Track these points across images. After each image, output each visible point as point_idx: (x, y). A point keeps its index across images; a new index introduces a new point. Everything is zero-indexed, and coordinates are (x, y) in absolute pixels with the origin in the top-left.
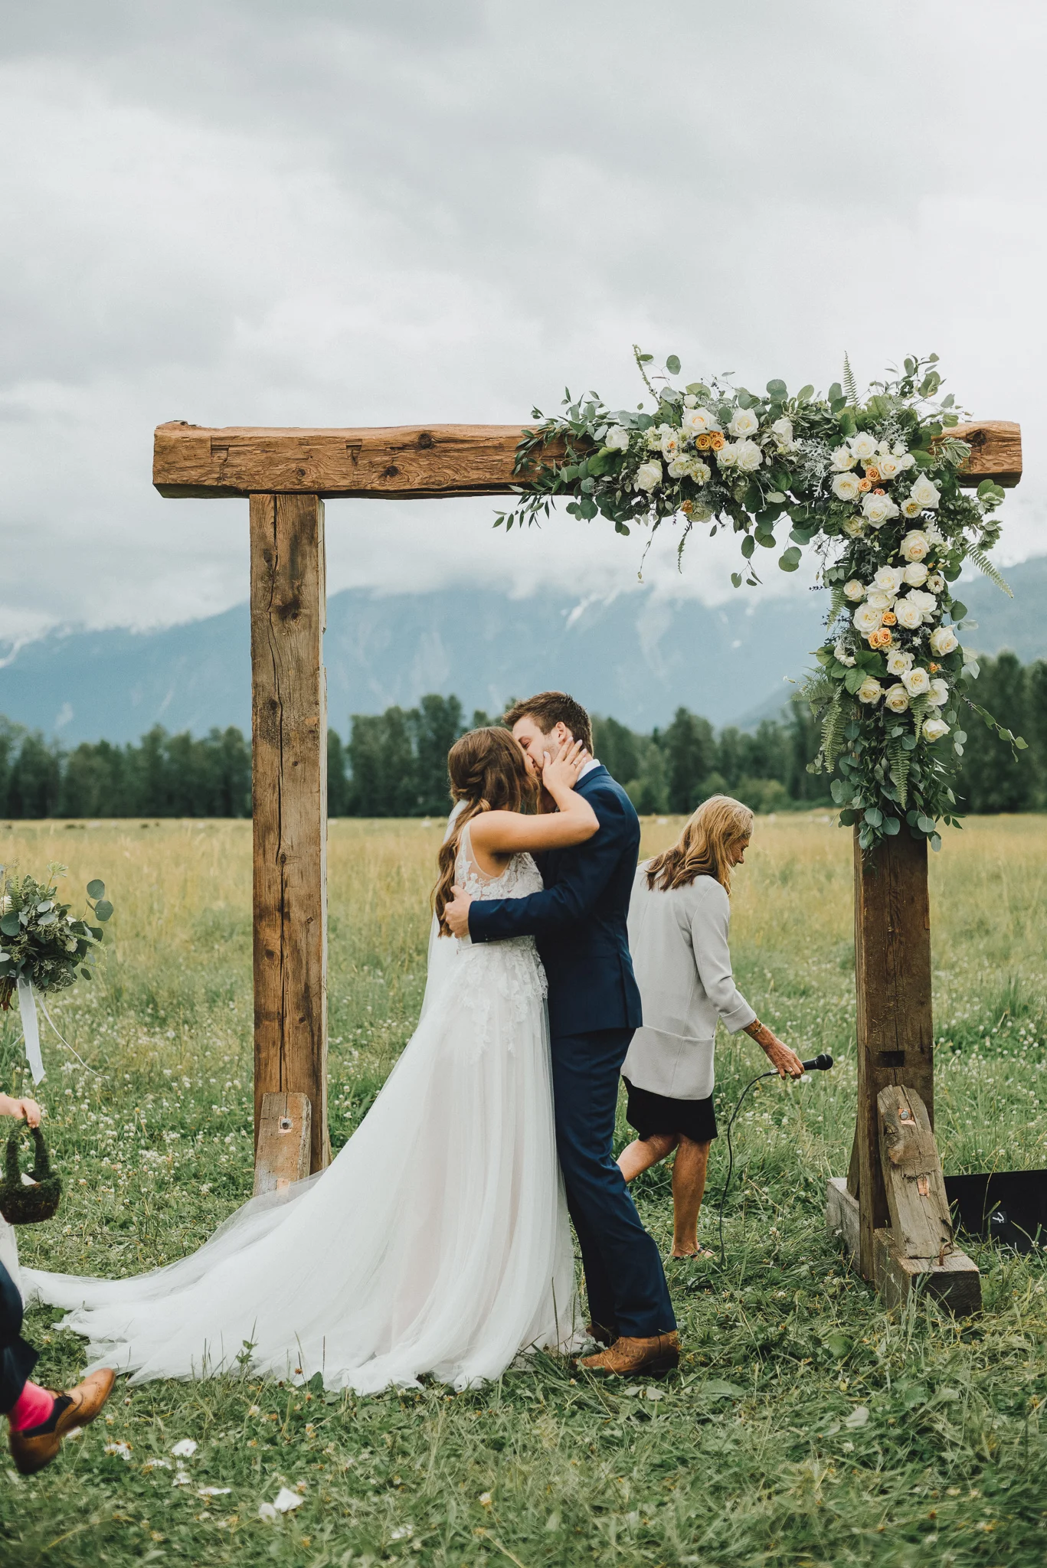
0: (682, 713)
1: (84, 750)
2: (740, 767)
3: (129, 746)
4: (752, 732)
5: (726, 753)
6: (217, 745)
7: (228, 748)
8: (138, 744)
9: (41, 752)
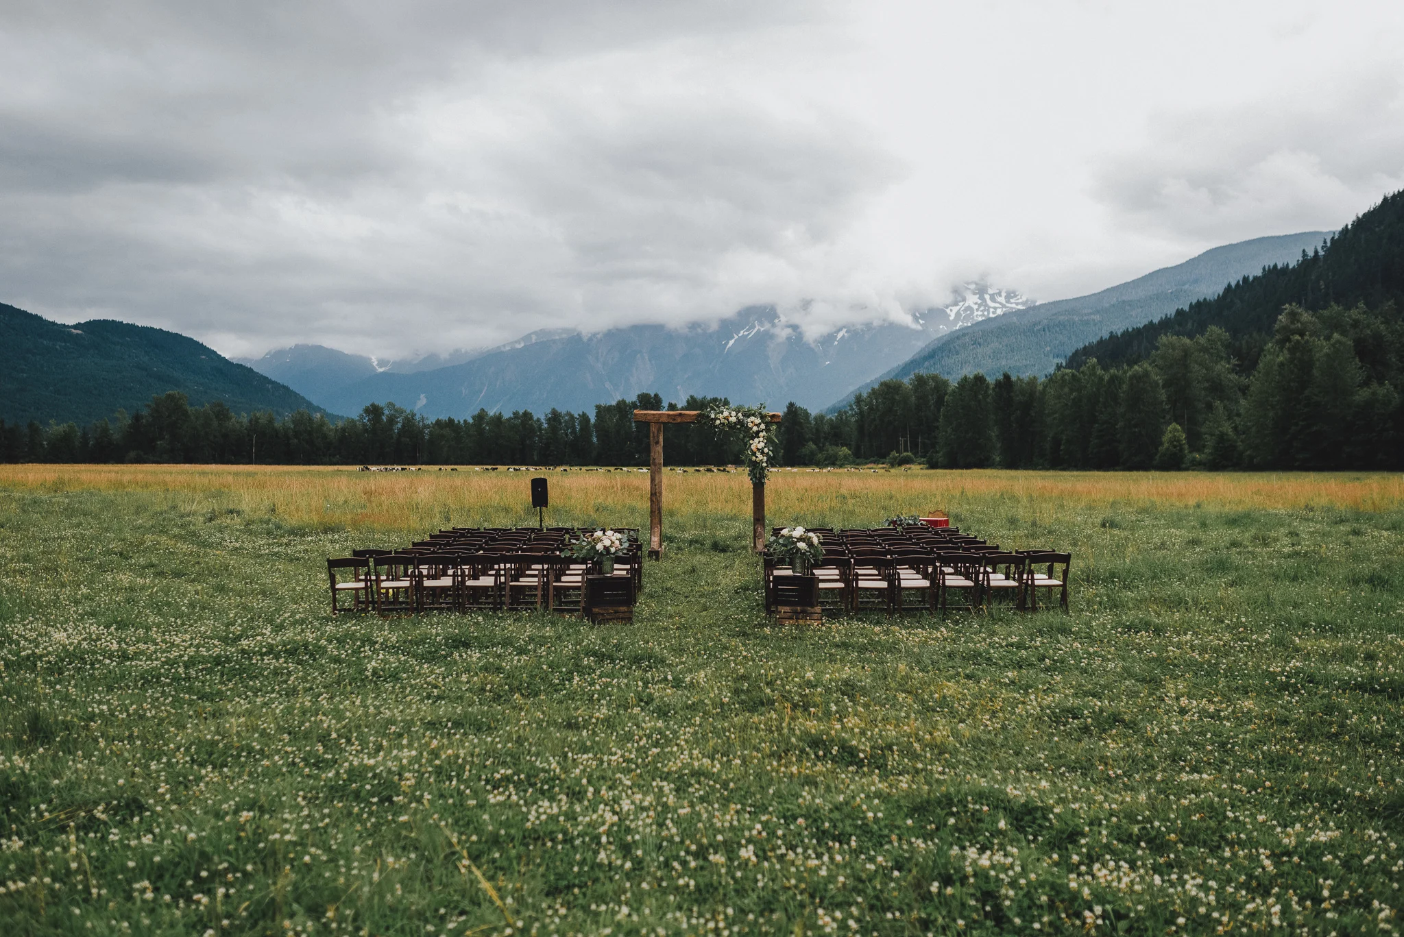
0: (791, 405)
1: (438, 422)
2: (826, 438)
3: (465, 421)
4: (833, 416)
5: (817, 430)
6: (518, 422)
7: (524, 424)
8: (471, 421)
9: (414, 425)
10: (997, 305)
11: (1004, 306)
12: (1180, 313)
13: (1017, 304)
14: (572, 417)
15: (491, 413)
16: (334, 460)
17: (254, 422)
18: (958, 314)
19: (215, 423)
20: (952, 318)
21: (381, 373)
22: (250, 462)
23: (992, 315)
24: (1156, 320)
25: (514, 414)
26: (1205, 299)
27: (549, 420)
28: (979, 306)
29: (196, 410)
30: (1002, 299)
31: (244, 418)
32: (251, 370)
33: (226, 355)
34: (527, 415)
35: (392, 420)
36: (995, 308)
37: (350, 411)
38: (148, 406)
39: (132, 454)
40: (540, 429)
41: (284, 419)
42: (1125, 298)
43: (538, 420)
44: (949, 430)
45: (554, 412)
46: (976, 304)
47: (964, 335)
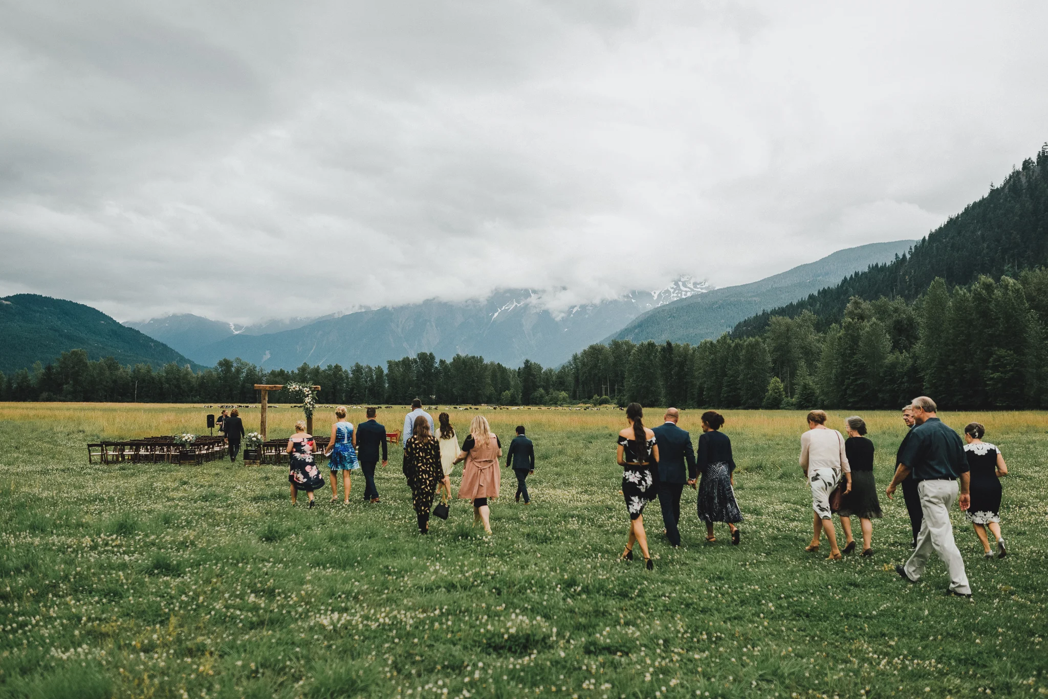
0: (527, 361)
2: (552, 386)
3: (292, 372)
5: (547, 379)
6: (331, 372)
7: (335, 374)
8: (296, 371)
9: (255, 374)
10: (687, 289)
11: (692, 290)
12: (811, 297)
13: (702, 289)
14: (370, 369)
15: (312, 367)
16: (195, 399)
17: (136, 372)
18: (659, 295)
19: (107, 373)
20: (655, 299)
21: (237, 335)
22: (133, 401)
23: (684, 297)
24: (795, 302)
25: (328, 366)
26: (829, 288)
27: (354, 372)
28: (675, 290)
29: (94, 363)
30: (691, 286)
31: (130, 369)
32: (138, 332)
33: (120, 321)
34: (337, 368)
35: (238, 371)
36: (686, 292)
37: (209, 362)
38: (58, 360)
39: (45, 395)
40: (347, 377)
41: (160, 370)
42: (775, 286)
43: (346, 371)
44: (631, 380)
45: (358, 366)
46: (672, 288)
47: (663, 311)
